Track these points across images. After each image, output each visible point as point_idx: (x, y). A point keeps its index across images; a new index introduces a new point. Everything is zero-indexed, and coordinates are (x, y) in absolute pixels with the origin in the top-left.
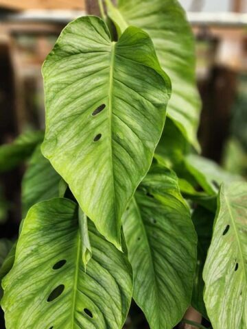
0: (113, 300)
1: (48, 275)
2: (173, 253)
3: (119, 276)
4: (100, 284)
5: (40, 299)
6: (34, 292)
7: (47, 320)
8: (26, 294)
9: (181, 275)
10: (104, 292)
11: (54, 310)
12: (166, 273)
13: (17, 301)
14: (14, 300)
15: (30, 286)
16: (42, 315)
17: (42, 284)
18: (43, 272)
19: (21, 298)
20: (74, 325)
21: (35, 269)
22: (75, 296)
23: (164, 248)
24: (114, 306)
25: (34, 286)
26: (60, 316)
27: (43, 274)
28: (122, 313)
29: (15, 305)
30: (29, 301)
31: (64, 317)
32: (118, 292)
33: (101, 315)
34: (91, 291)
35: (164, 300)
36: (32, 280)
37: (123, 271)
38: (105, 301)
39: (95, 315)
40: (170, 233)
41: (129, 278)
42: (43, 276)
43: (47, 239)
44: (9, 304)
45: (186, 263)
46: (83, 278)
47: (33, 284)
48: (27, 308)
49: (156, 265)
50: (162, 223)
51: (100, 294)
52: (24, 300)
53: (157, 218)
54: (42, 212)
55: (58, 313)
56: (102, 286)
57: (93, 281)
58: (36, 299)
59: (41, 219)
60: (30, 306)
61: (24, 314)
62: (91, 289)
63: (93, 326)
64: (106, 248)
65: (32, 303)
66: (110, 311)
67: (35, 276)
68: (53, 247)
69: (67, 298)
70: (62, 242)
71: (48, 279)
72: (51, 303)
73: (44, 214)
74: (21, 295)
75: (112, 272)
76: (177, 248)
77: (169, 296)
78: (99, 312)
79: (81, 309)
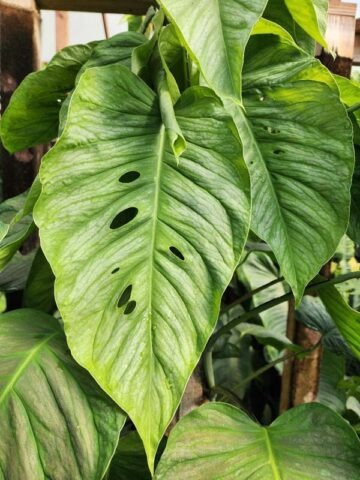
0: (218, 231)
1: (112, 190)
2: (310, 168)
3: (227, 195)
4: (194, 210)
5: (97, 226)
6: (89, 213)
7: (108, 258)
8: (75, 213)
9: (327, 193)
10: (203, 221)
11: (122, 244)
12: (300, 199)
13: (61, 219)
14: (56, 216)
15: (83, 201)
16: (100, 249)
17: (101, 203)
18: (103, 183)
19: (68, 216)
20: (154, 272)
21: (91, 175)
22: (154, 228)
23: (295, 165)
24: (220, 240)
25: (89, 202)
26: (131, 255)
27: (103, 186)
28: (234, 249)
29: (57, 224)
30: (80, 224)
31: (137, 257)
32: (225, 218)
33: (199, 257)
34: (181, 222)
35: (301, 238)
36: (84, 193)
37: (233, 187)
38: (206, 234)
39: (188, 257)
40: (304, 141)
41: (244, 196)
42: (103, 189)
43: (111, 134)
44: (47, 219)
45: (335, 172)
46: (168, 203)
47: (87, 199)
48: (76, 234)
49: (282, 194)
50: (289, 131)
51: (195, 224)
52: (72, 219)
53: (280, 127)
54: (106, 82)
55: (127, 249)
56: (198, 213)
57: (184, 207)
58: (92, 224)
59: (103, 94)
60: (81, 232)
61: (72, 241)
62: (180, 218)
63: (184, 274)
64: (205, 157)
65: (84, 229)
66: (214, 248)
67: (90, 187)
68: (120, 148)
69: (142, 230)
70: (134, 144)
71: (112, 197)
72: (116, 232)
73: (109, 88)
74: (68, 211)
75: (215, 191)
76: (318, 158)
77: (309, 230)
78: (195, 252)
79: (166, 247)
